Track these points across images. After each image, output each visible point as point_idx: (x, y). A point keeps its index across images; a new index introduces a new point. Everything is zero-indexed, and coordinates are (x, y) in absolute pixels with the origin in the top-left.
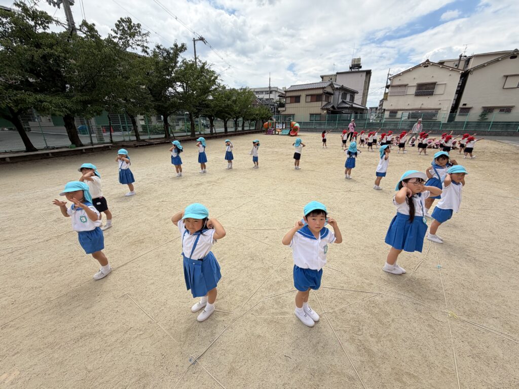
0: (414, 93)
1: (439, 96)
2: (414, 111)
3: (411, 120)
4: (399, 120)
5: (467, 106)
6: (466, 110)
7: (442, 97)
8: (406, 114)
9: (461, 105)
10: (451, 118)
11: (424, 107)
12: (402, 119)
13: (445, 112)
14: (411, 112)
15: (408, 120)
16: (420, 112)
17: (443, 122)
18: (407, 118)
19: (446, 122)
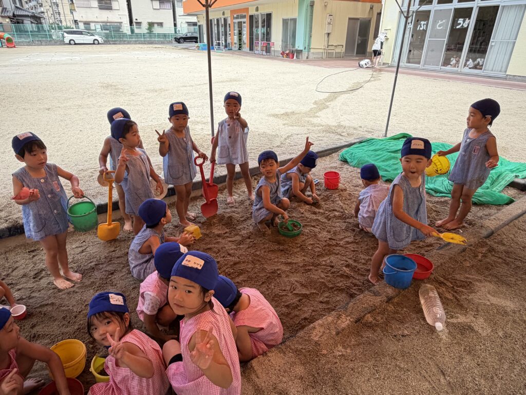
0: (97, 6)
1: (117, 11)
2: (104, 24)
3: (104, 31)
4: (95, 32)
5: (138, 21)
6: (139, 24)
7: (120, 13)
8: (98, 26)
9: (134, 20)
10: (132, 31)
11: (110, 20)
12: (97, 31)
13: (126, 25)
14: (101, 24)
15: (101, 32)
16: (108, 24)
17: (128, 34)
18: (100, 29)
19: (130, 34)
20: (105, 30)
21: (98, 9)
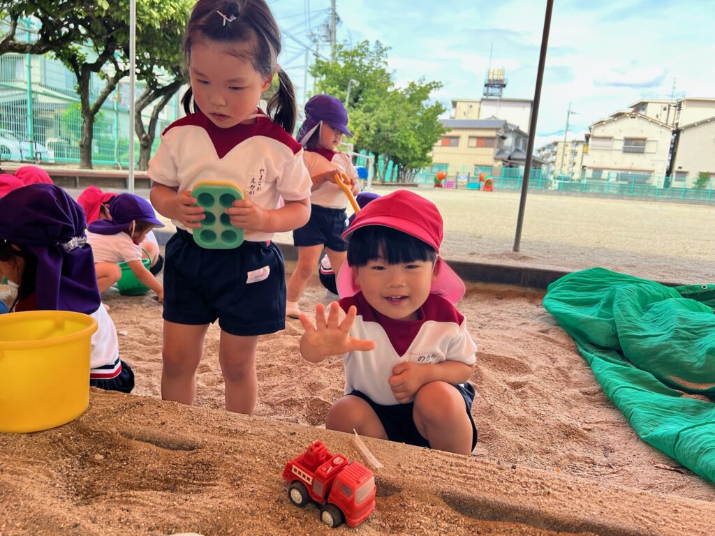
0: (621, 148)
1: (650, 155)
3: (620, 182)
4: (606, 182)
5: (683, 170)
6: (682, 174)
7: (654, 157)
8: (614, 174)
9: (676, 168)
10: (667, 184)
11: (636, 167)
12: (610, 181)
13: (659, 175)
14: (619, 172)
15: (617, 183)
16: (630, 173)
17: (658, 187)
18: (615, 179)
19: (662, 187)
20: (622, 180)
21: (621, 152)
